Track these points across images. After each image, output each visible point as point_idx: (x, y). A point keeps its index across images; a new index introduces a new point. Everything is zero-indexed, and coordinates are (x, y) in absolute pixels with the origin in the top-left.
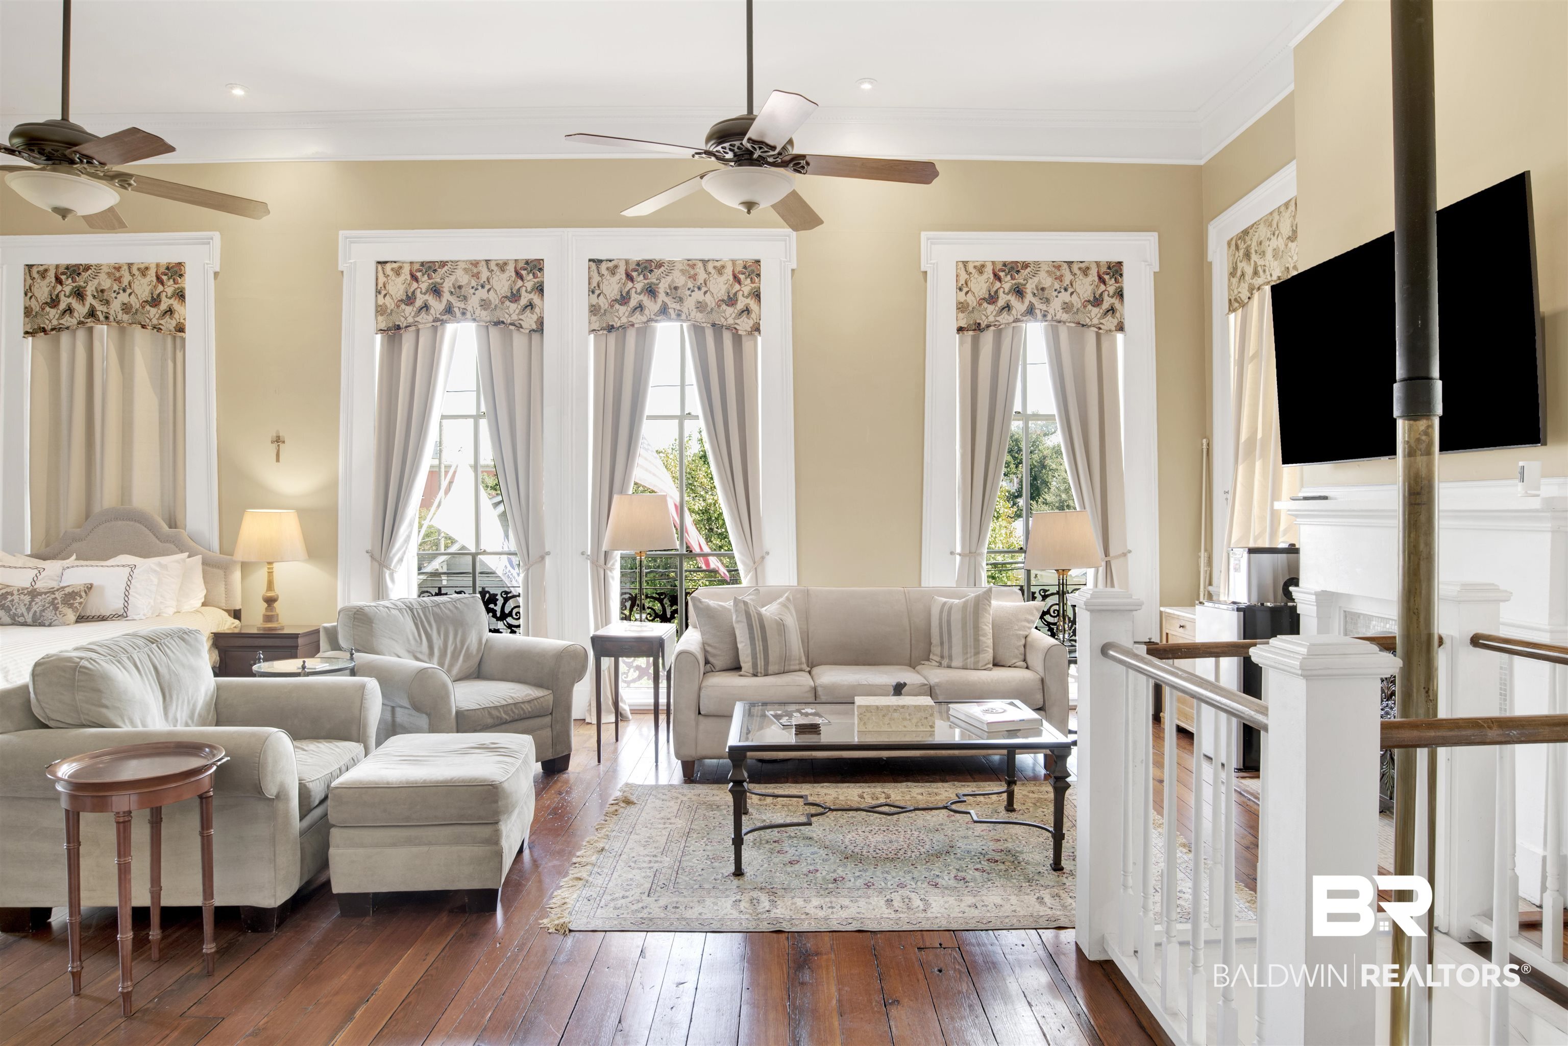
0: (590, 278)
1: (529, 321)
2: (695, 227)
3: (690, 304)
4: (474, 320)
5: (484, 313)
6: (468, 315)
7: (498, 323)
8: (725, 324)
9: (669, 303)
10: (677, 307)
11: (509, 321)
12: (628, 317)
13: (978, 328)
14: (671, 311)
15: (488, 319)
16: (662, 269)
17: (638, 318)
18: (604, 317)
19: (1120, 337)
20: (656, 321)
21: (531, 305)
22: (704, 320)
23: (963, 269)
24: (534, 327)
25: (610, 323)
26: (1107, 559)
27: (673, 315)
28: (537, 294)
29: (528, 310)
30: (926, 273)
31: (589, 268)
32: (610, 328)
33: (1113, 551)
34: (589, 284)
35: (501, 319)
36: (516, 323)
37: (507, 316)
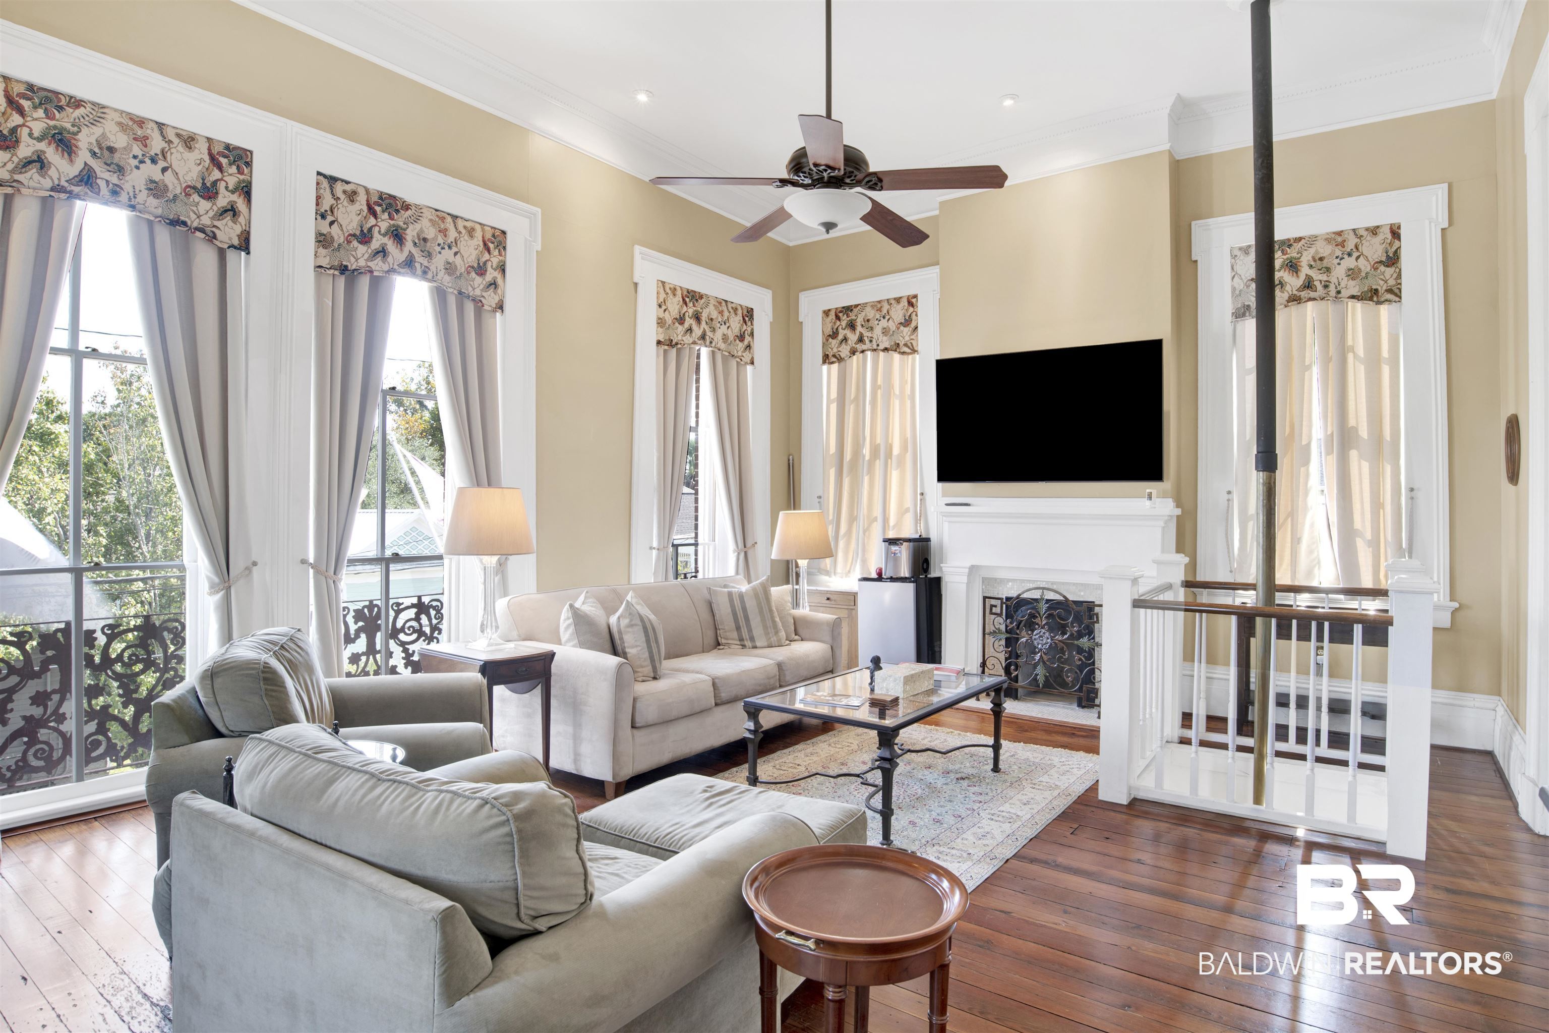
0: (318, 198)
1: (228, 232)
2: (447, 174)
3: (438, 262)
4: (133, 207)
5: (153, 202)
6: (124, 197)
7: (175, 222)
8: (471, 294)
9: (416, 255)
10: (425, 262)
11: (195, 224)
12: (367, 260)
13: (671, 344)
14: (418, 265)
15: (159, 211)
16: (409, 212)
17: (378, 265)
18: (337, 253)
19: (749, 368)
20: (399, 273)
21: (232, 211)
22: (450, 285)
23: (662, 288)
24: (236, 242)
25: (344, 263)
26: (745, 549)
27: (419, 271)
28: (242, 196)
29: (228, 218)
30: (636, 284)
31: (318, 184)
32: (343, 269)
33: (749, 544)
34: (317, 204)
35: (182, 218)
36: (208, 230)
37: (193, 216)
